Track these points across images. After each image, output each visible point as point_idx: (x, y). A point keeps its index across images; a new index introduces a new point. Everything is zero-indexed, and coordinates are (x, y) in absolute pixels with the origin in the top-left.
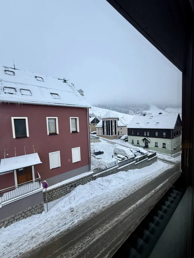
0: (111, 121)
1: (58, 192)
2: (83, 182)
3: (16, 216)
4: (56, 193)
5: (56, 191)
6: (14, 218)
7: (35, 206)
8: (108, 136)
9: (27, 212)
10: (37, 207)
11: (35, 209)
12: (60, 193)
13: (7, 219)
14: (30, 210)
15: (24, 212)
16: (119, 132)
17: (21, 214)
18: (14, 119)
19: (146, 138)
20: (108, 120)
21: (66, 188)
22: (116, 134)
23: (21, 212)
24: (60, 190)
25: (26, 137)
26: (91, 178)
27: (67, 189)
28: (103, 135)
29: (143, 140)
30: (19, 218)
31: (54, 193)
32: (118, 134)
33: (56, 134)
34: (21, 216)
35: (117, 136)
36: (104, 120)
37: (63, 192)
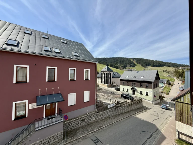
0: (108, 73)
1: (72, 124)
2: (90, 117)
3: (43, 140)
4: (71, 125)
5: (71, 123)
6: (42, 142)
7: (57, 134)
8: (105, 84)
9: (51, 137)
10: (58, 135)
11: (57, 136)
12: (74, 125)
13: (37, 142)
14: (53, 136)
15: (50, 137)
16: (113, 82)
17: (47, 139)
18: (48, 68)
19: (134, 87)
20: (105, 72)
21: (78, 121)
22: (111, 83)
23: (47, 137)
24: (74, 123)
25: (54, 81)
26: (96, 115)
27: (78, 123)
28: (102, 84)
29: (132, 89)
30: (45, 142)
31: (69, 125)
32: (113, 84)
33: (74, 80)
34: (46, 141)
35: (112, 85)
36: (102, 72)
37: (76, 124)
